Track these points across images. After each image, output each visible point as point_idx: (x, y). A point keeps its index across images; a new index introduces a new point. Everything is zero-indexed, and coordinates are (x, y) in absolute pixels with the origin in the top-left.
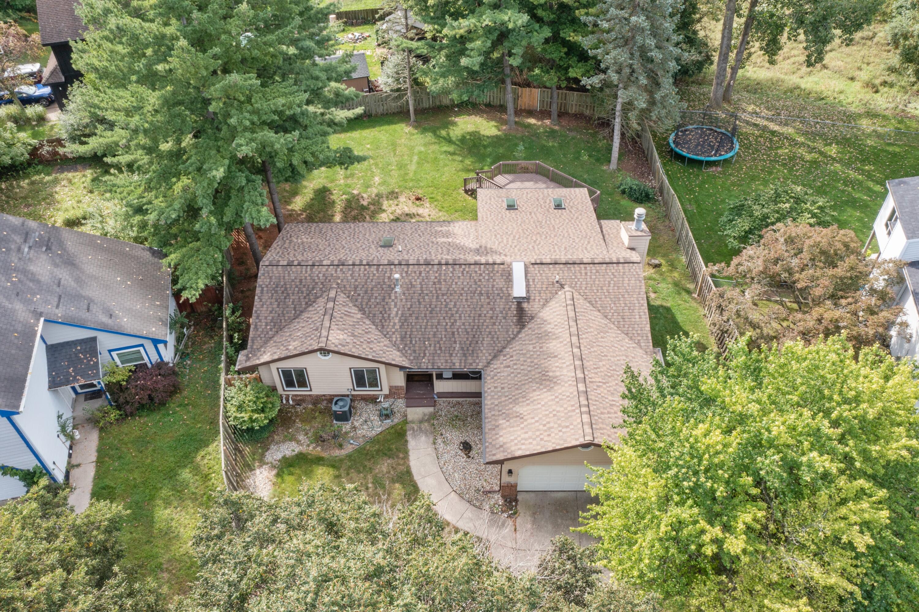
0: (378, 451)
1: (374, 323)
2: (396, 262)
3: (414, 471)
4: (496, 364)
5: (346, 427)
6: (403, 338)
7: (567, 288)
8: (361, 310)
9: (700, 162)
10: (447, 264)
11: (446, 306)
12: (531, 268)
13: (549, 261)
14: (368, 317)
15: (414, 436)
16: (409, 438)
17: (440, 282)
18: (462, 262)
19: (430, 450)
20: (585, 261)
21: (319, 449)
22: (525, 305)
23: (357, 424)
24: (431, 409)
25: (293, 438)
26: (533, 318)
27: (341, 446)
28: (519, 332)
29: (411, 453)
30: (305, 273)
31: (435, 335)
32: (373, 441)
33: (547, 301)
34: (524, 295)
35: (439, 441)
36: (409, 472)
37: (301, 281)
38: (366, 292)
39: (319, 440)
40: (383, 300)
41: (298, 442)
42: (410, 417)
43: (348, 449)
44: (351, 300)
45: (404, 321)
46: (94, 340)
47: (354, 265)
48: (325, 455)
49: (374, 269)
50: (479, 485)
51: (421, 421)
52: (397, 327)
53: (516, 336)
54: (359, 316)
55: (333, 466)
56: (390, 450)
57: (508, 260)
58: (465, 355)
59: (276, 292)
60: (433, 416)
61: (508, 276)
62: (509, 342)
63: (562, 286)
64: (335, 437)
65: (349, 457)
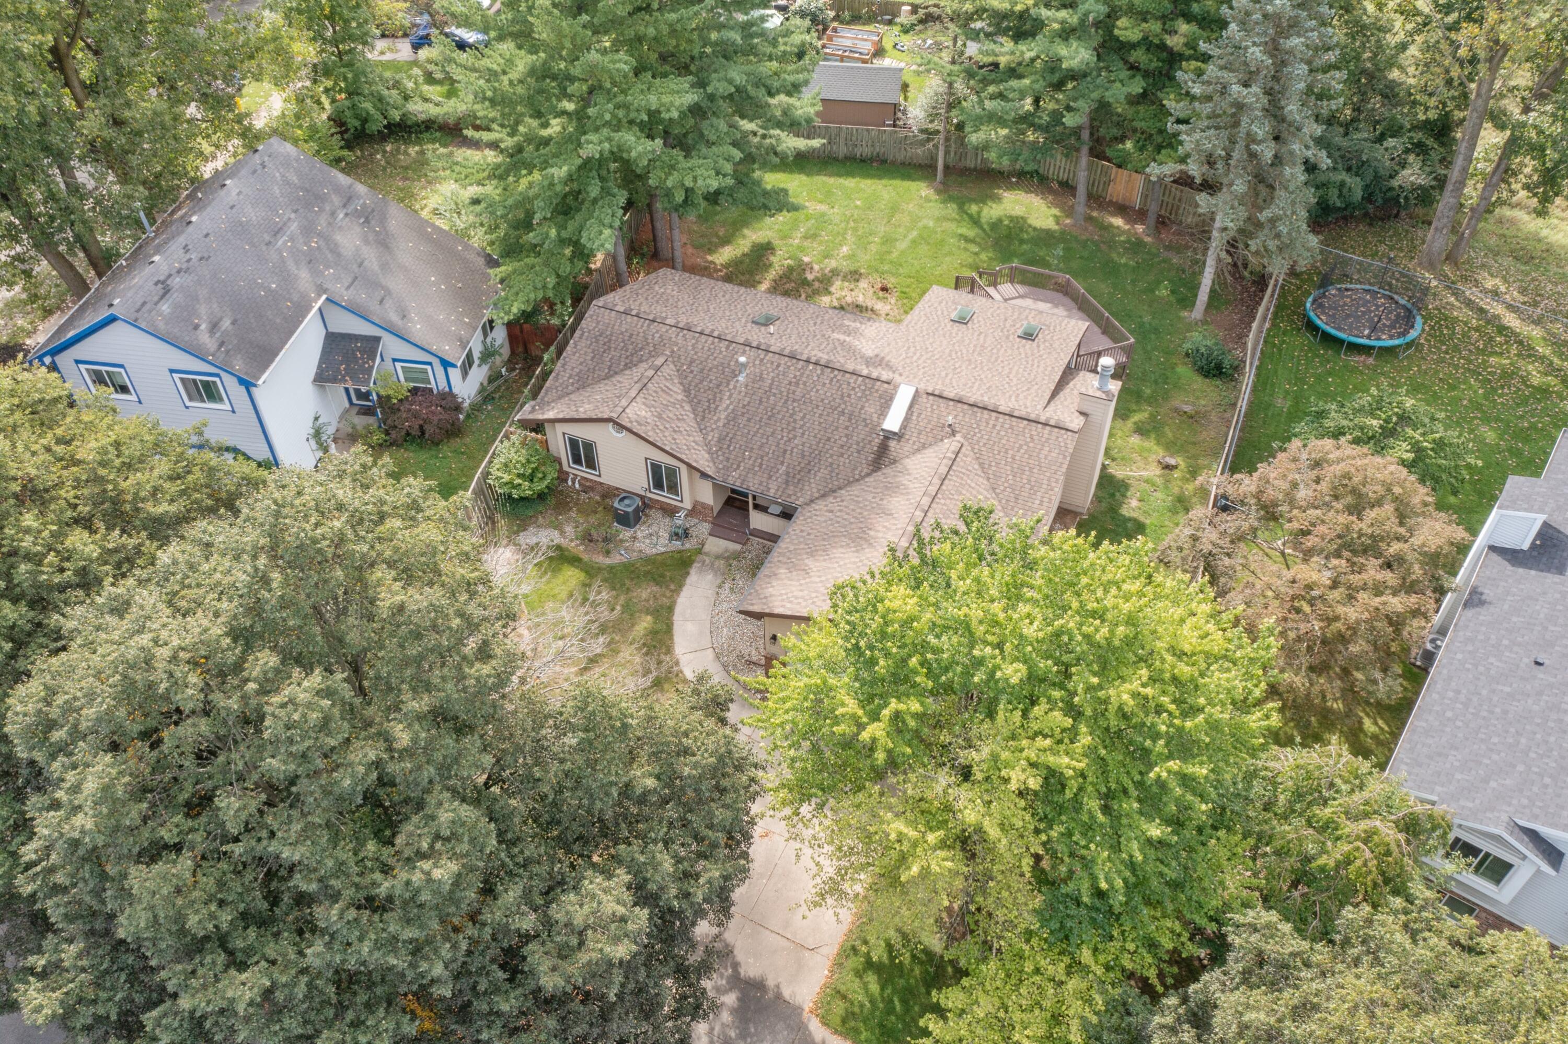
0: (647, 573)
1: (694, 410)
2: (754, 344)
3: (678, 610)
4: (820, 505)
5: (626, 534)
6: (720, 440)
7: (958, 437)
8: (687, 391)
9: (1339, 342)
10: (816, 364)
11: (791, 416)
12: (923, 399)
13: (951, 396)
14: (690, 402)
15: (700, 571)
16: (693, 571)
17: (797, 384)
18: (837, 366)
19: (711, 593)
20: (1001, 409)
21: (582, 548)
22: (892, 444)
23: (639, 534)
24: (738, 547)
25: (559, 527)
26: (895, 462)
27: (608, 553)
28: (868, 475)
29: (685, 589)
30: (640, 327)
31: (762, 446)
32: (649, 560)
33: (924, 447)
34: (896, 430)
35: (727, 586)
36: (671, 609)
37: (631, 336)
38: (702, 371)
39: (587, 538)
40: (718, 386)
41: (562, 533)
42: (707, 548)
43: (616, 559)
44: (679, 376)
45: (732, 419)
46: (377, 339)
47: (701, 333)
48: (585, 557)
49: (724, 344)
50: (745, 652)
51: (718, 557)
52: (720, 424)
53: (863, 478)
54: (680, 397)
55: (587, 572)
56: (663, 576)
57: (897, 379)
58: (787, 482)
59: (597, 341)
60: (737, 556)
61: (886, 402)
62: (850, 483)
63: (954, 433)
64: (606, 540)
65: (611, 568)
